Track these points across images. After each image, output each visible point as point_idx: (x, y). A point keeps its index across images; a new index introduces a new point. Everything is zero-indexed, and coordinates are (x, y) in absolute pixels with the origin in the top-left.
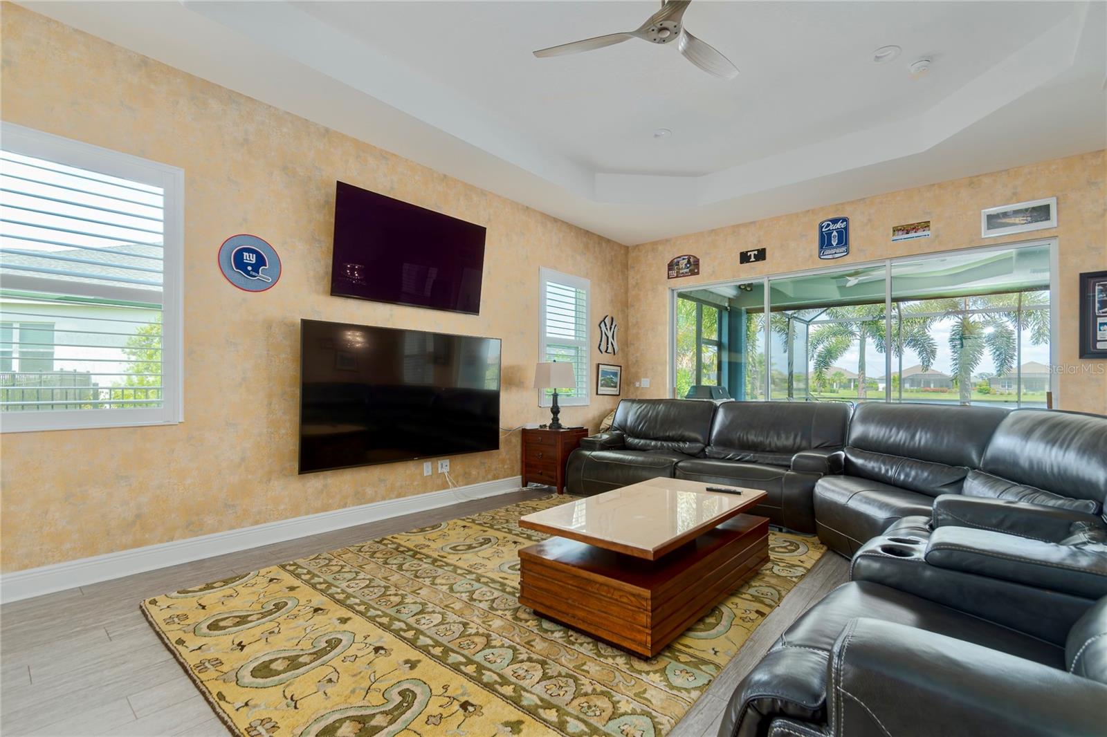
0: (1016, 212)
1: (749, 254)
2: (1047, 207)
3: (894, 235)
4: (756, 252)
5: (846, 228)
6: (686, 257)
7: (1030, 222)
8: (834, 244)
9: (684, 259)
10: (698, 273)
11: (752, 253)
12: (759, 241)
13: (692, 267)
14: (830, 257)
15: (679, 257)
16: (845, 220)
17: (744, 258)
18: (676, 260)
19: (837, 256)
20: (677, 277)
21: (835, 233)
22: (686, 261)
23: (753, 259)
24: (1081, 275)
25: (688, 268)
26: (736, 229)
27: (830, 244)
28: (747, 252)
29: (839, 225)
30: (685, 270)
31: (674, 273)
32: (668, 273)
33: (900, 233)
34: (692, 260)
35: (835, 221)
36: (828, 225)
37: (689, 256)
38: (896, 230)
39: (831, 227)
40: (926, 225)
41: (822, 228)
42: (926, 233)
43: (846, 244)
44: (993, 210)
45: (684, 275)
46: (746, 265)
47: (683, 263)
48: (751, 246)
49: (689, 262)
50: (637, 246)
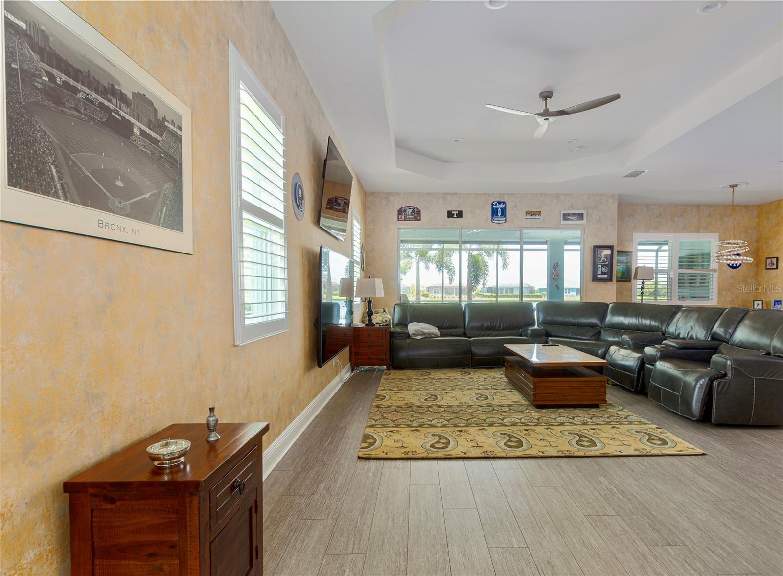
0: (573, 215)
1: (453, 212)
2: (583, 214)
3: (526, 216)
4: (457, 212)
5: (505, 208)
6: (411, 208)
7: (577, 220)
8: (499, 215)
9: (410, 209)
10: (420, 220)
11: (455, 213)
12: (459, 206)
13: (416, 215)
14: (497, 222)
15: (406, 207)
16: (504, 203)
17: (450, 215)
18: (404, 208)
19: (500, 222)
20: (405, 220)
21: (499, 209)
22: (411, 210)
23: (455, 216)
24: (594, 246)
25: (413, 215)
26: (445, 195)
27: (497, 215)
28: (452, 211)
29: (501, 205)
30: (411, 217)
31: (402, 217)
32: (398, 217)
33: (529, 215)
34: (415, 210)
35: (500, 203)
36: (496, 204)
37: (414, 208)
38: (527, 213)
39: (498, 205)
40: (539, 213)
41: (493, 205)
42: (539, 217)
43: (505, 216)
44: (566, 212)
45: (410, 220)
46: (451, 219)
47: (409, 211)
48: (454, 208)
49: (413, 211)
50: (373, 193)
